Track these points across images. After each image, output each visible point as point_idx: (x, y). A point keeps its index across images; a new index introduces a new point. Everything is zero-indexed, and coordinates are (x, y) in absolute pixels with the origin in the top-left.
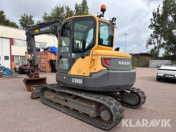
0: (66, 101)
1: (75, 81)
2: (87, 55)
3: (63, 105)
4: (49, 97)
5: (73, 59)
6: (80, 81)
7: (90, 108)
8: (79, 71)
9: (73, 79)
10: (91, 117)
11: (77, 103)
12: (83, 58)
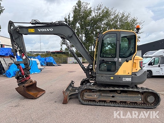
0: (113, 97)
1: (125, 80)
2: (131, 60)
3: (109, 101)
4: (91, 97)
5: (120, 63)
6: (129, 79)
7: (138, 97)
8: (125, 71)
9: (123, 78)
10: (139, 103)
11: (125, 96)
12: (127, 61)
